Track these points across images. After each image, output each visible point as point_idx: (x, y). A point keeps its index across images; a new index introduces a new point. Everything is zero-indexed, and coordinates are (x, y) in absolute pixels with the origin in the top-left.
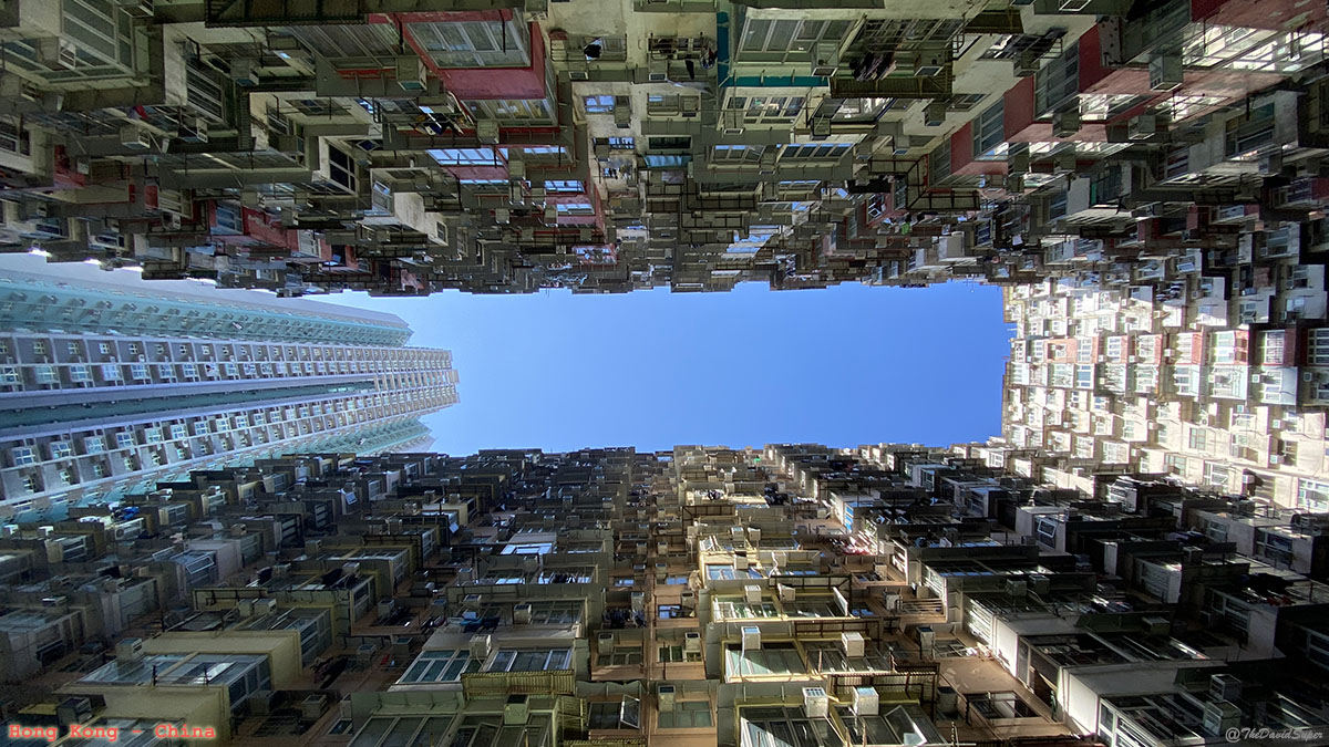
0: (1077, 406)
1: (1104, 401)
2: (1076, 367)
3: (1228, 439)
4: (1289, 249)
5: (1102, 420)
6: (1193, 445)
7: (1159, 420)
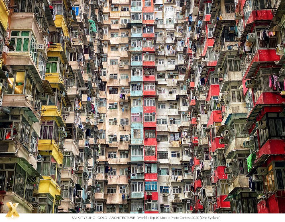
0: (122, 10)
1: (125, 25)
2: (140, 13)
3: (116, 72)
4: (182, 91)
5: (117, 22)
6: (111, 61)
7: (120, 48)
